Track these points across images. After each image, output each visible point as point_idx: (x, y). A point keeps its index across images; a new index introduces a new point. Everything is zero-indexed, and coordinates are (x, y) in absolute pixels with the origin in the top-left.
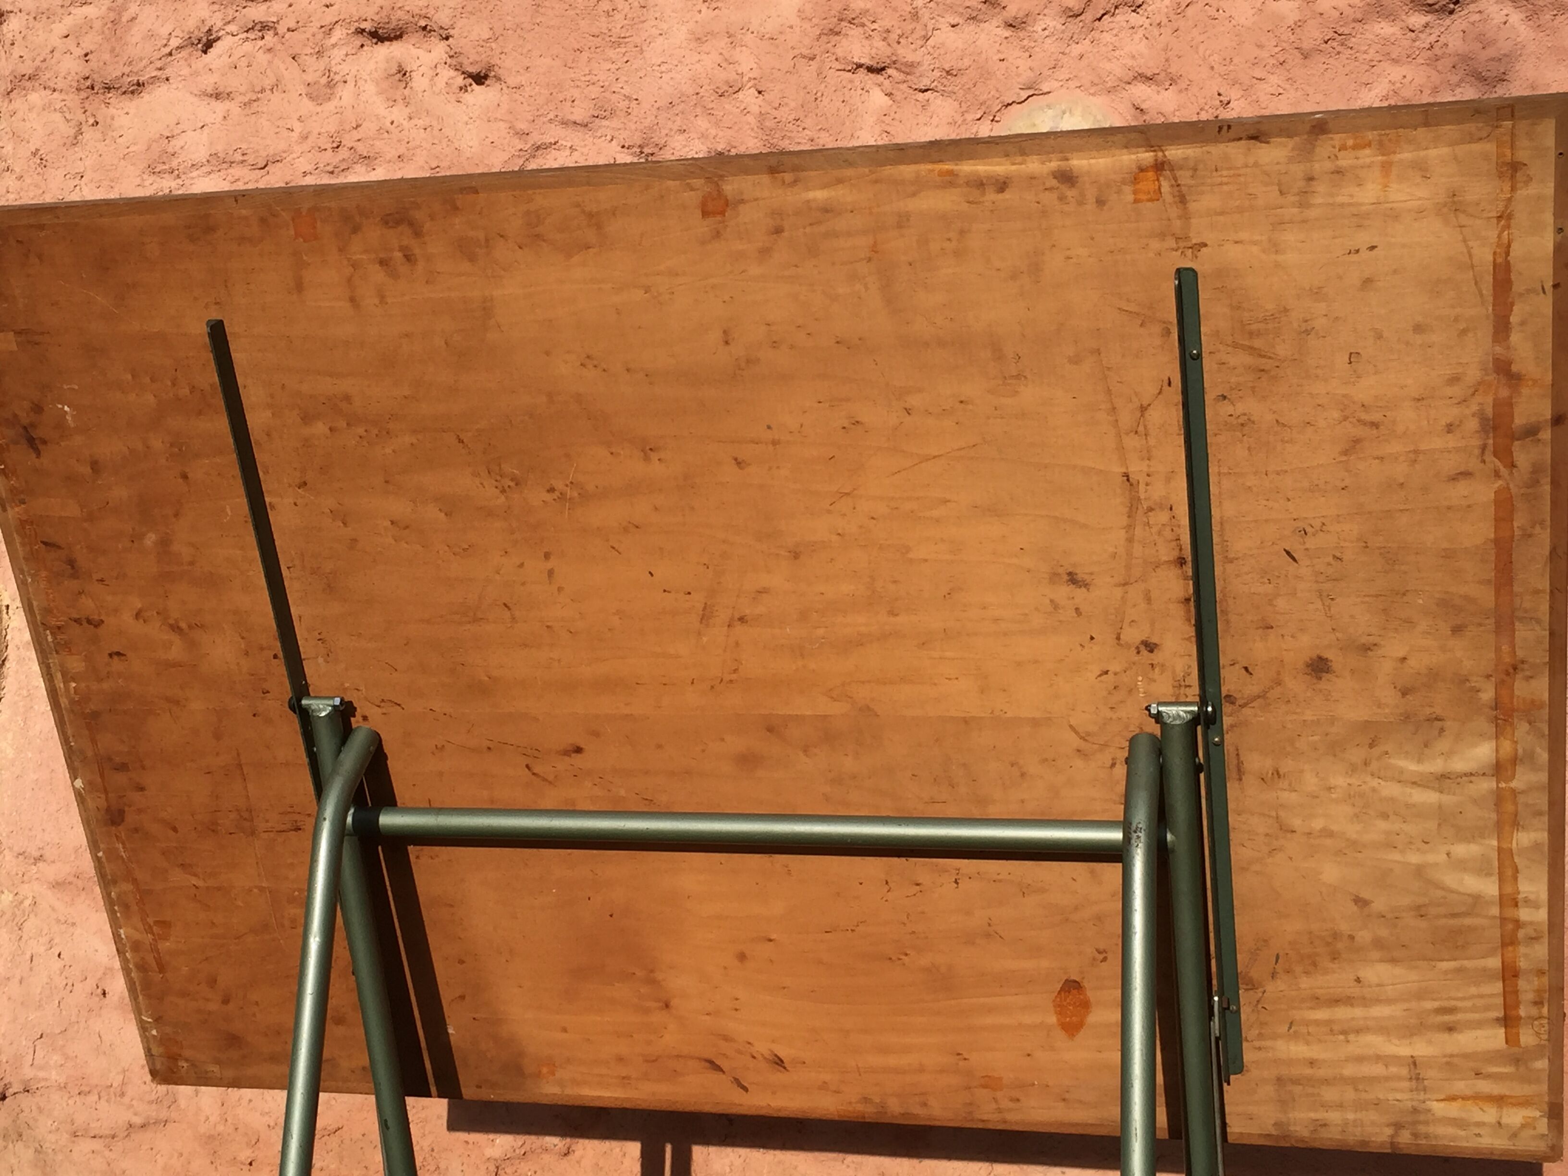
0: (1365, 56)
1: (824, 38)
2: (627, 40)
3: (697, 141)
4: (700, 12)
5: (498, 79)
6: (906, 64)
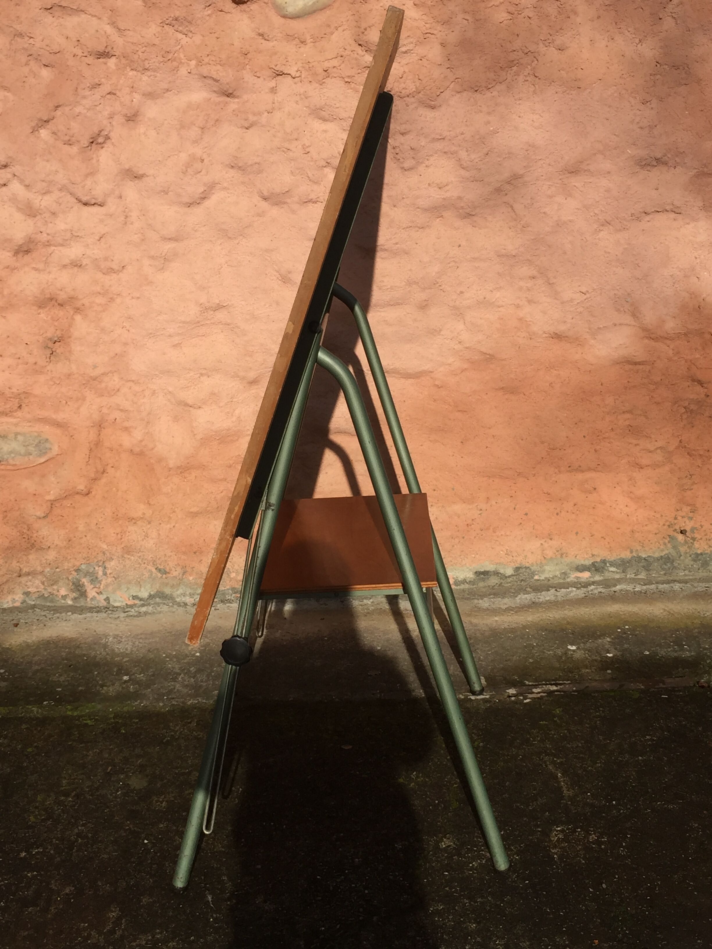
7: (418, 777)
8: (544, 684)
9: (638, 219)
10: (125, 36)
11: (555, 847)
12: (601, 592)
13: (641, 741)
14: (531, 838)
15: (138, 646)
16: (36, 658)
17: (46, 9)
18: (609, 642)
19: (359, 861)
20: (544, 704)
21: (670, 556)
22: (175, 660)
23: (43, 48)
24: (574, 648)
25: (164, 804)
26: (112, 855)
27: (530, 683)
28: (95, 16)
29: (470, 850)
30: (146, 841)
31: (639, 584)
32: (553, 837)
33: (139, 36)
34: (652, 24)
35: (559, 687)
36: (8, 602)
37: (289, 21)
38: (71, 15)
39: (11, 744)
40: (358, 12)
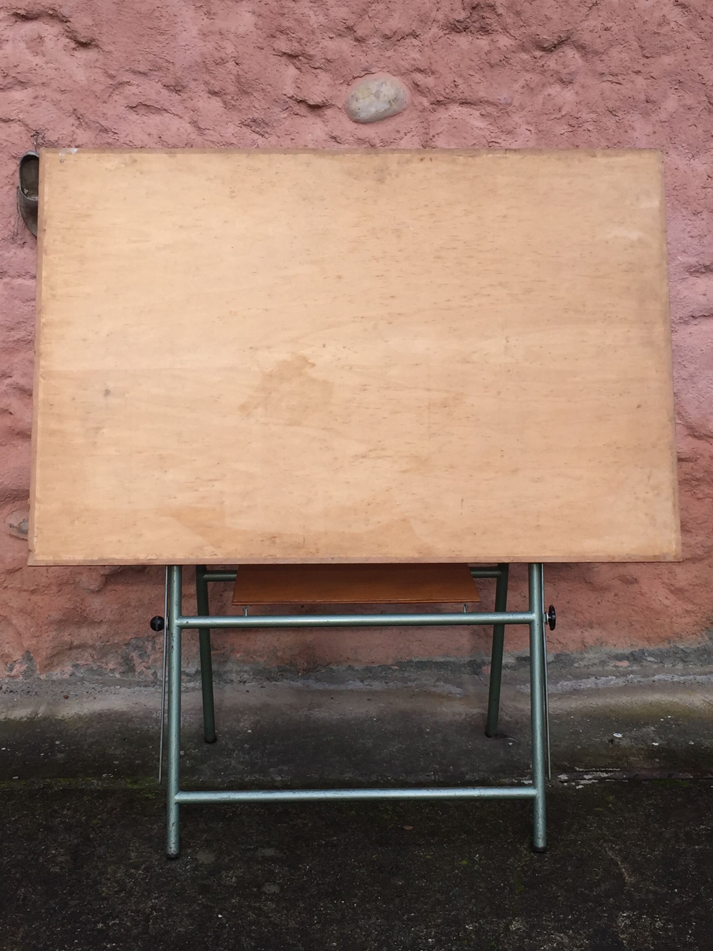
0: (516, 68)
1: (268, 39)
2: (168, 32)
3: (202, 85)
4: (203, 20)
5: (97, 46)
6: (310, 56)
7: (480, 859)
8: (595, 771)
9: (686, 323)
10: (205, 134)
11: (623, 933)
12: (640, 681)
13: (696, 830)
14: (598, 923)
15: (190, 721)
16: (90, 731)
17: (132, 108)
18: (653, 731)
19: (432, 941)
20: (596, 791)
21: (707, 648)
22: (227, 736)
23: (126, 144)
24: (620, 736)
25: (234, 879)
26: (188, 929)
27: (581, 770)
28: (177, 115)
29: (540, 934)
30: (220, 916)
31: (677, 675)
32: (620, 923)
33: (219, 136)
34: (705, 140)
35: (609, 774)
36: (57, 674)
37: (360, 126)
38: (153, 114)
39: (75, 815)
40: (427, 119)
